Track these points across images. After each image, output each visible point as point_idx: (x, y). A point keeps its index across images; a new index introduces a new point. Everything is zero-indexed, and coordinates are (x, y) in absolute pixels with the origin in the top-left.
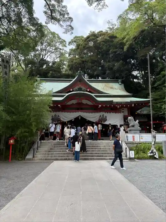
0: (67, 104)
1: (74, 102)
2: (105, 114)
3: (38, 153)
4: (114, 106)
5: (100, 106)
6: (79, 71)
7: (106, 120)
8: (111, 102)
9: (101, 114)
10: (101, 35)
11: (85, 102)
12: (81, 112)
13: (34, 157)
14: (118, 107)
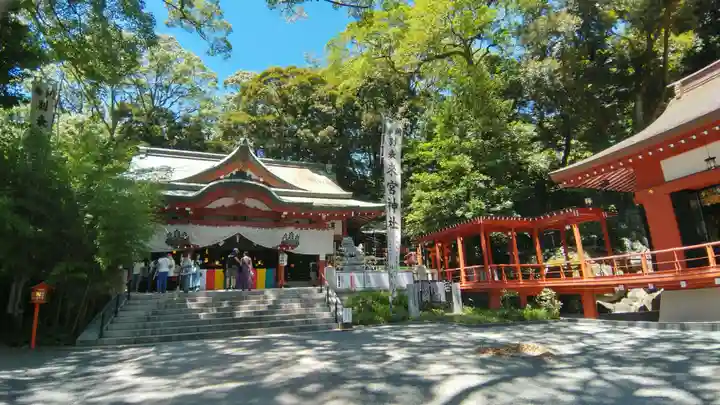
0: (208, 207)
1: (227, 202)
2: (296, 232)
3: (115, 326)
4: (316, 215)
5: (285, 213)
6: (242, 139)
7: (296, 244)
8: (309, 206)
9: (288, 230)
10: (293, 74)
11: (251, 203)
12: (242, 225)
13: (101, 335)
14: (324, 217)
